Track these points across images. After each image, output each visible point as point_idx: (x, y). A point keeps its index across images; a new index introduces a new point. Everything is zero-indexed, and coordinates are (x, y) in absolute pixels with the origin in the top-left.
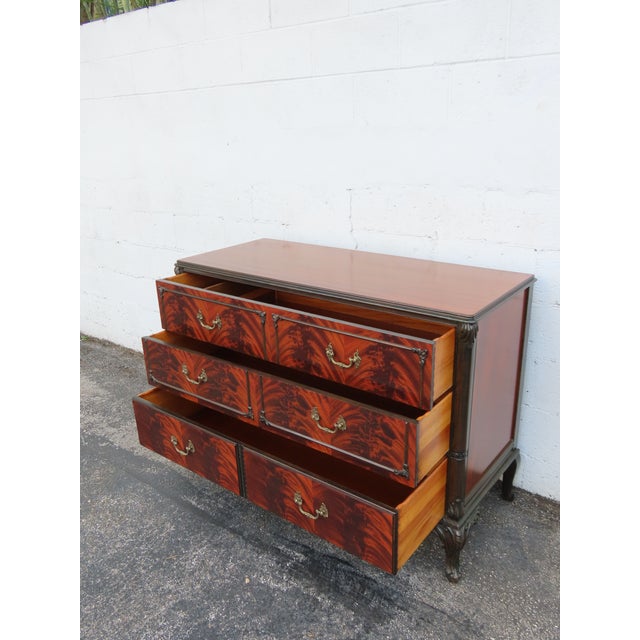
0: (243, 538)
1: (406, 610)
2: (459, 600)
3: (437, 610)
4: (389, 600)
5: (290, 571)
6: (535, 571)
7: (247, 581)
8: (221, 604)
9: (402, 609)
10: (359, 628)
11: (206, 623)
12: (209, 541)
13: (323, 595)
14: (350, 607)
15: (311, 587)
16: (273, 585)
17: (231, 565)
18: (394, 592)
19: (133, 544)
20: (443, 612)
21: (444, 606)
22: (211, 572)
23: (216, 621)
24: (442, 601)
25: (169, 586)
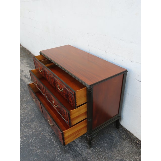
0: (47, 122)
1: (73, 152)
2: (87, 153)
3: (80, 154)
4: (70, 148)
5: (52, 134)
6: (112, 151)
7: (42, 134)
8: (34, 138)
9: (72, 151)
10: (60, 153)
11: (28, 142)
12: (39, 121)
13: (56, 142)
14: (60, 147)
15: (55, 139)
16: (47, 136)
17: (41, 129)
18: (73, 146)
19: (24, 118)
20: (81, 156)
21: (83, 154)
22: (36, 129)
23: (30, 142)
24: (83, 152)
25: (26, 131)
